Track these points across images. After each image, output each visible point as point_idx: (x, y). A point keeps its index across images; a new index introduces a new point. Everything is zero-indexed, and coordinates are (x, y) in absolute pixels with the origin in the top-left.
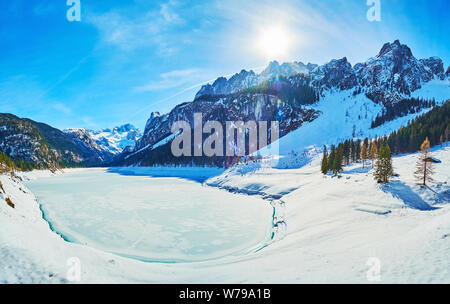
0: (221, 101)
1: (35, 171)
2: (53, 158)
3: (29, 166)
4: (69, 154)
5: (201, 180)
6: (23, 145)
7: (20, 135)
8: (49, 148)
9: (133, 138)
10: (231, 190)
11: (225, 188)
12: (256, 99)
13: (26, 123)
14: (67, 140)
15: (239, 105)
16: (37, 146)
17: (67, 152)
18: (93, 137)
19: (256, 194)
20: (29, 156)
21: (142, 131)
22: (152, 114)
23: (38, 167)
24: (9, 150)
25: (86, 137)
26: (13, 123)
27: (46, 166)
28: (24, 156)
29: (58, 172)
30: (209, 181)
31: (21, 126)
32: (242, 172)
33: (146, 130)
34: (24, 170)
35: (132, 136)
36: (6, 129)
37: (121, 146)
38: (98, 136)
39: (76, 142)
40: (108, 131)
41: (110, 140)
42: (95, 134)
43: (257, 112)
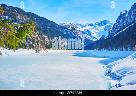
18: (80, 29)
22: (121, 12)
35: (107, 29)
36: (7, 18)
37: (99, 35)
38: (84, 28)
39: (66, 31)
40: (91, 25)
41: (92, 31)
42: (82, 27)
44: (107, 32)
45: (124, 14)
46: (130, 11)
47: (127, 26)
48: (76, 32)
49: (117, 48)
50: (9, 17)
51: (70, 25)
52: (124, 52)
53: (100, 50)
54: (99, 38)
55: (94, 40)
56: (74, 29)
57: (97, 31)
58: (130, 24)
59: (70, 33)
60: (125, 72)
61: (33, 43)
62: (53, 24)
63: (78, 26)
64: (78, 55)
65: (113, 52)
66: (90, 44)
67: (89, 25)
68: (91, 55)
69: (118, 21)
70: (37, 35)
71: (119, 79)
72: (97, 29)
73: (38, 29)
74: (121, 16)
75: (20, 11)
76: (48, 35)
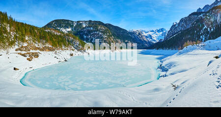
0: (202, 15)
6: (99, 37)
7: (98, 32)
15: (209, 16)
16: (106, 38)
18: (144, 34)
20: (101, 43)
22: (173, 23)
24: (92, 39)
26: (96, 26)
35: (164, 34)
37: (158, 39)
38: (147, 34)
39: (134, 36)
40: (153, 31)
41: (153, 36)
43: (218, 19)
44: (163, 37)
45: (175, 25)
46: (179, 23)
47: (176, 33)
48: (142, 37)
49: (169, 48)
51: (137, 31)
52: (174, 51)
53: (157, 49)
54: (158, 41)
55: (154, 42)
56: (139, 34)
57: (157, 36)
58: (179, 32)
59: (137, 37)
60: (171, 65)
62: (125, 31)
63: (143, 32)
64: (142, 53)
65: (166, 51)
66: (151, 45)
67: (151, 31)
68: (151, 53)
69: (171, 29)
70: (112, 40)
71: (166, 70)
72: (156, 34)
73: (113, 35)
74: (174, 26)
75: (100, 23)
76: (121, 39)
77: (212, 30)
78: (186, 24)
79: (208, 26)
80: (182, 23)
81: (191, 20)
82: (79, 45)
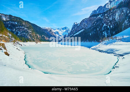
0: (100, 16)
1: (28, 42)
2: (37, 38)
3: (26, 40)
4: (44, 37)
5: (89, 47)
6: (24, 32)
7: (23, 27)
8: (36, 34)
9: (68, 32)
10: (100, 51)
11: (98, 50)
12: (116, 12)
13: (26, 23)
14: (44, 31)
15: (107, 16)
16: (30, 33)
17: (43, 36)
18: (53, 31)
19: (112, 53)
20: (26, 36)
21: (71, 30)
22: (74, 23)
23: (30, 41)
24: (17, 33)
25: (50, 31)
26: (20, 22)
27: (34, 41)
28: (24, 36)
29: (39, 43)
30: (92, 48)
31: (24, 24)
32: (106, 44)
33: (72, 29)
34: (24, 42)
35: (67, 31)
36: (16, 24)
39: (47, 32)
40: (59, 29)
41: (59, 32)
42: (54, 30)
43: (116, 17)
45: (77, 25)
48: (52, 33)
50: (18, 23)
51: (49, 29)
54: (63, 36)
57: (62, 32)
59: (49, 33)
61: (34, 38)
63: (52, 30)
72: (62, 31)
77: (111, 26)
78: (88, 24)
79: (107, 24)
80: (84, 23)
81: (91, 21)
82: (12, 37)
